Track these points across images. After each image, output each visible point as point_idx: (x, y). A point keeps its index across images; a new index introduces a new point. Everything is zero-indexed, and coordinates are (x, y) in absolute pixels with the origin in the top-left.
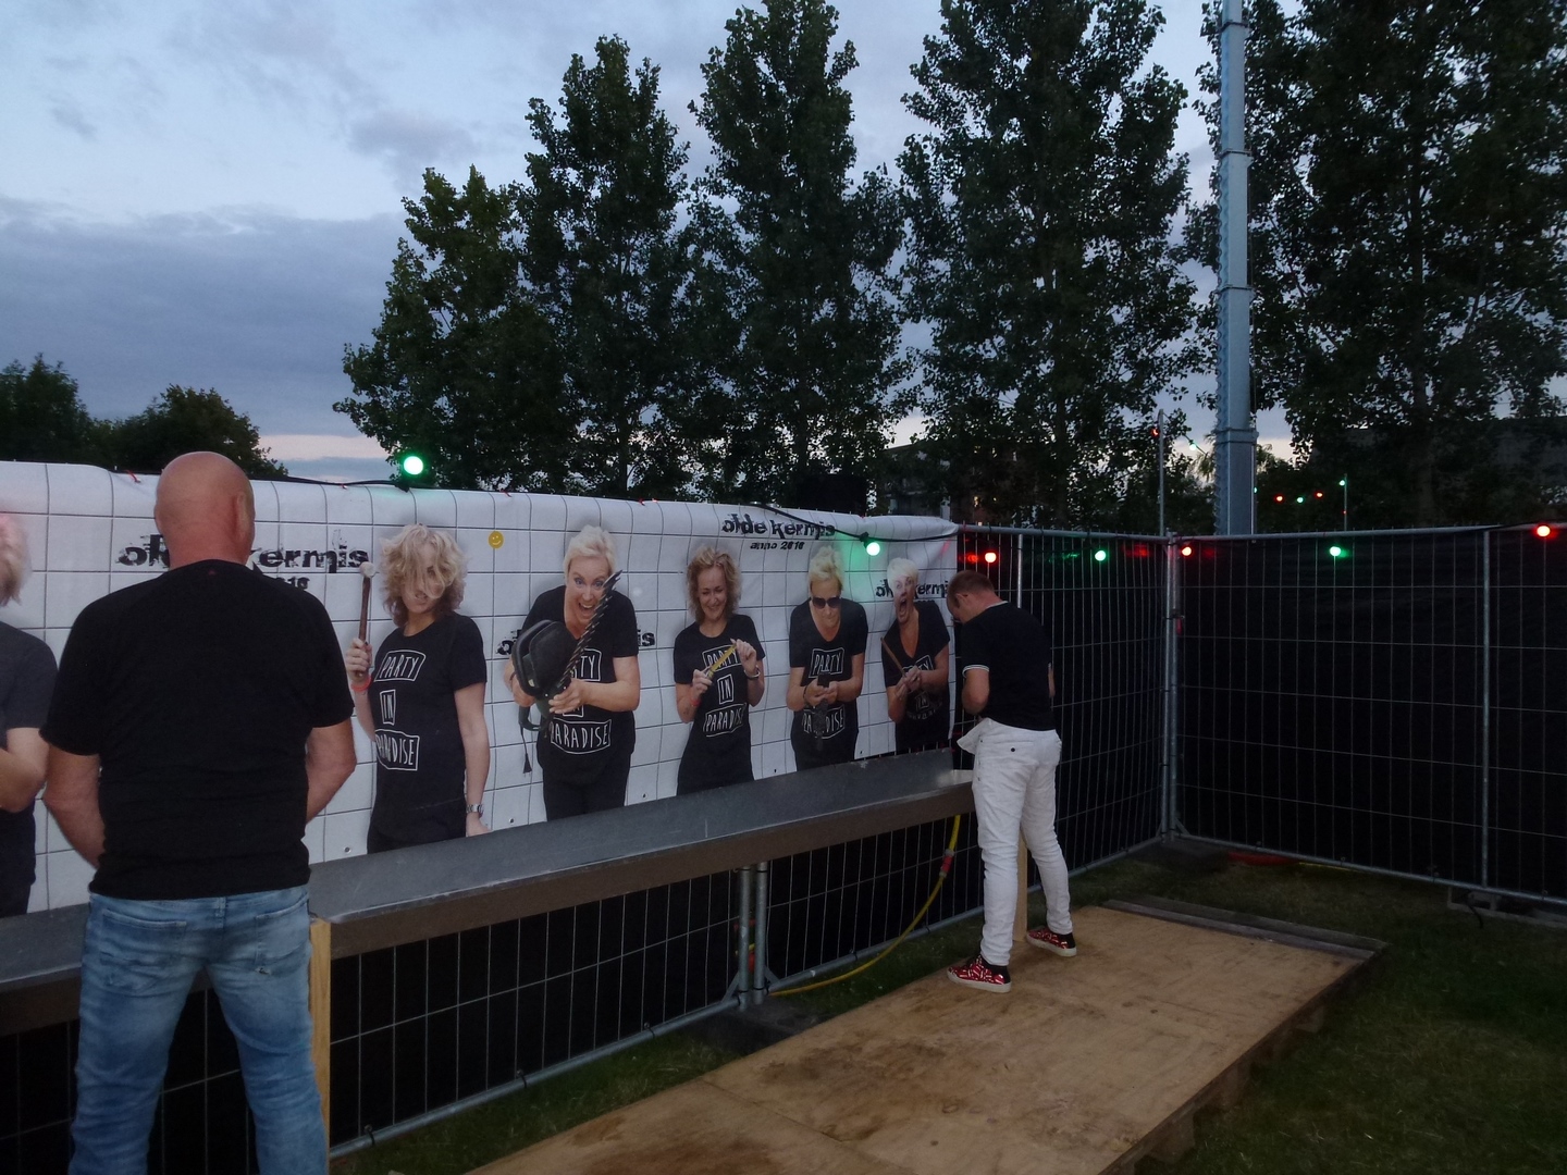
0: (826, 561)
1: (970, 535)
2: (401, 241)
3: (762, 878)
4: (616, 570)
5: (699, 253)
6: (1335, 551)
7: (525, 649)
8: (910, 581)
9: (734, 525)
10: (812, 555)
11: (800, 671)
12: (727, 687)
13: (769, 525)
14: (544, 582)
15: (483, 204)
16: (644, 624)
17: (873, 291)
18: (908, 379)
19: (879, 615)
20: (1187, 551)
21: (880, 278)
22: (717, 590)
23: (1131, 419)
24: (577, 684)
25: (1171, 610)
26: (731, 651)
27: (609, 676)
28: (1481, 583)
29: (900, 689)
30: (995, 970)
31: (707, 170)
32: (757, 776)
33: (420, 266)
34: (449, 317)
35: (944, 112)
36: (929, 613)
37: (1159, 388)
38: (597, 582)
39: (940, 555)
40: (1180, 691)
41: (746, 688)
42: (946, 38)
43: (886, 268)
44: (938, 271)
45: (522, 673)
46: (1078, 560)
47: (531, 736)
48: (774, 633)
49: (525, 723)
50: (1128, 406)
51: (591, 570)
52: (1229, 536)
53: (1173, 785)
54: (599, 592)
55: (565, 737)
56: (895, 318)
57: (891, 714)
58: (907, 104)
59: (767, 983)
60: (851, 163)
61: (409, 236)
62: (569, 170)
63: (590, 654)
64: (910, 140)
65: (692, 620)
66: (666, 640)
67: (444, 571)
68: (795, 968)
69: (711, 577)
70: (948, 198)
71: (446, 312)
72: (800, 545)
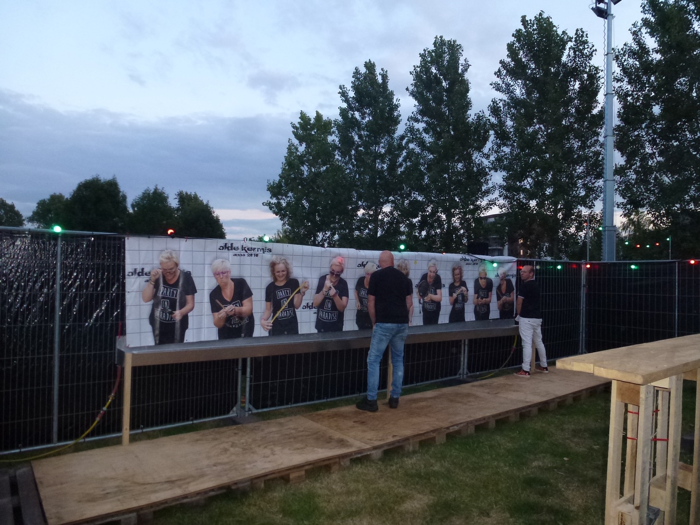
0: (482, 268)
1: (520, 261)
2: (290, 139)
3: (466, 346)
4: (438, 269)
5: (407, 143)
6: (633, 267)
7: (420, 287)
8: (504, 273)
9: (462, 259)
10: (480, 266)
11: (477, 295)
12: (460, 298)
13: (470, 259)
14: (424, 272)
15: (322, 125)
16: (443, 282)
17: (478, 159)
18: (492, 194)
19: (496, 282)
20: (588, 266)
21: (481, 153)
22: (458, 275)
23: (585, 211)
24: (430, 295)
25: (583, 284)
26: (461, 289)
27: (436, 294)
28: (675, 277)
29: (501, 302)
30: (526, 372)
31: (413, 113)
32: (466, 320)
33: (297, 149)
34: (307, 169)
35: (508, 90)
36: (509, 282)
37: (597, 199)
38: (434, 272)
39: (512, 266)
40: (586, 309)
41: (464, 299)
42: (510, 60)
43: (483, 149)
44: (505, 152)
45: (419, 291)
46: (552, 268)
47: (421, 305)
48: (471, 285)
49: (420, 303)
50: (584, 206)
51: (433, 269)
52: (606, 261)
53: (584, 338)
54: (434, 274)
55: (428, 306)
56: (487, 170)
57: (499, 308)
58: (492, 86)
59: (467, 374)
60: (470, 108)
61: (293, 137)
62: (356, 112)
63: (432, 288)
64: (494, 100)
65: (453, 282)
66: (447, 286)
67: (406, 269)
68: (473, 372)
69: (457, 271)
70: (509, 123)
71: (305, 167)
72: (477, 264)
